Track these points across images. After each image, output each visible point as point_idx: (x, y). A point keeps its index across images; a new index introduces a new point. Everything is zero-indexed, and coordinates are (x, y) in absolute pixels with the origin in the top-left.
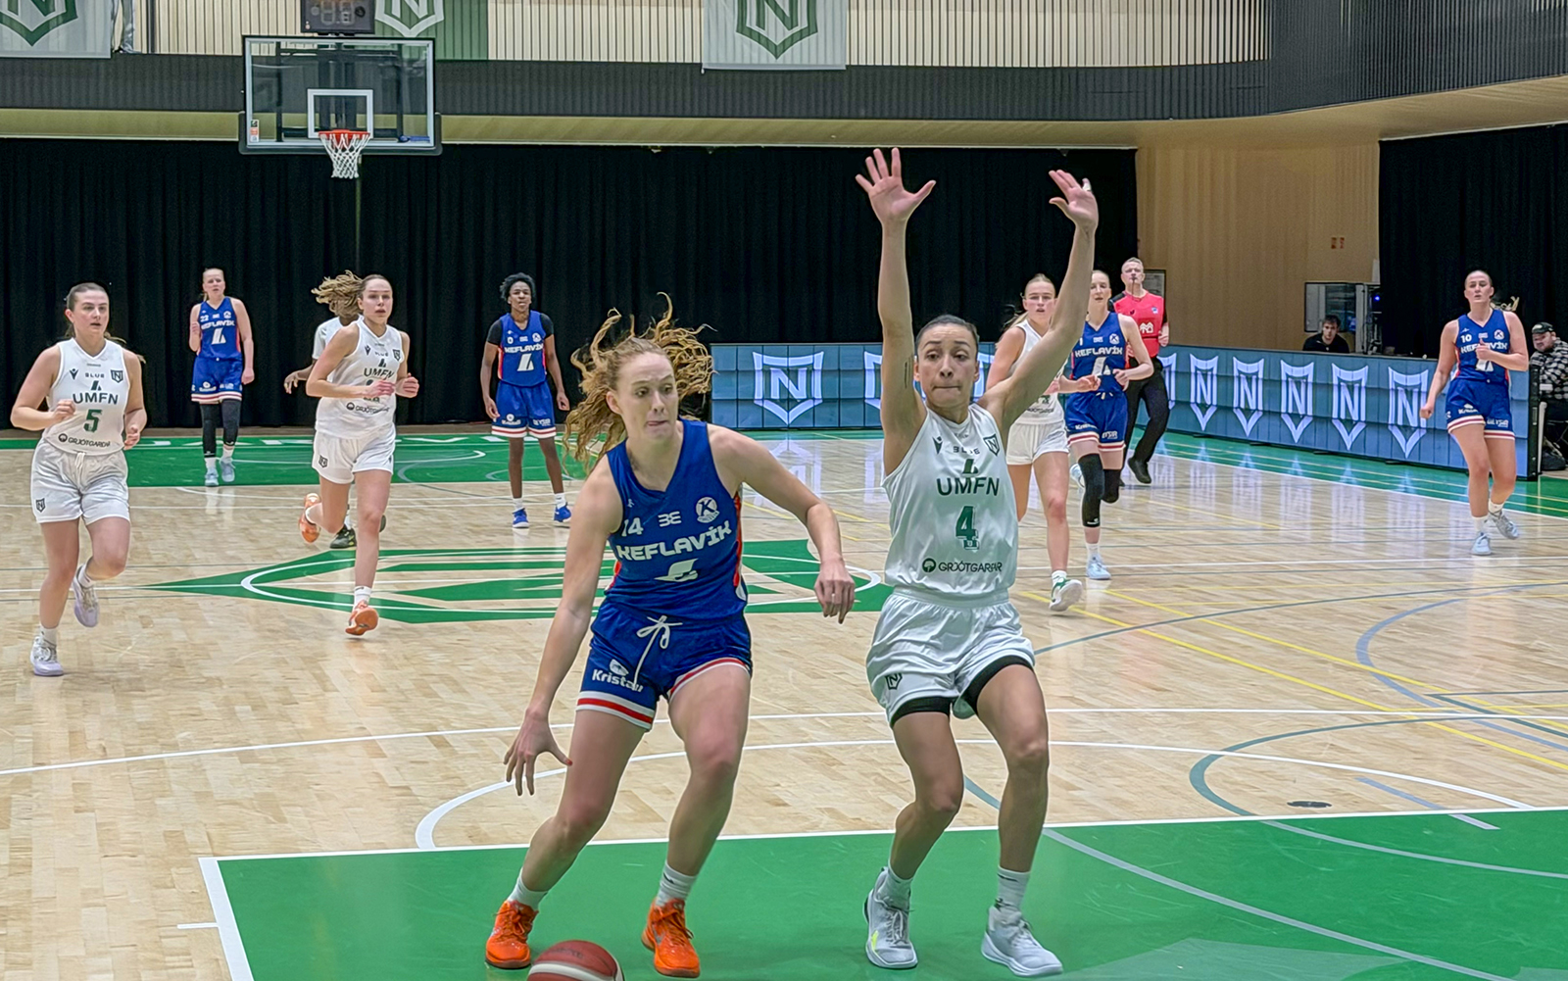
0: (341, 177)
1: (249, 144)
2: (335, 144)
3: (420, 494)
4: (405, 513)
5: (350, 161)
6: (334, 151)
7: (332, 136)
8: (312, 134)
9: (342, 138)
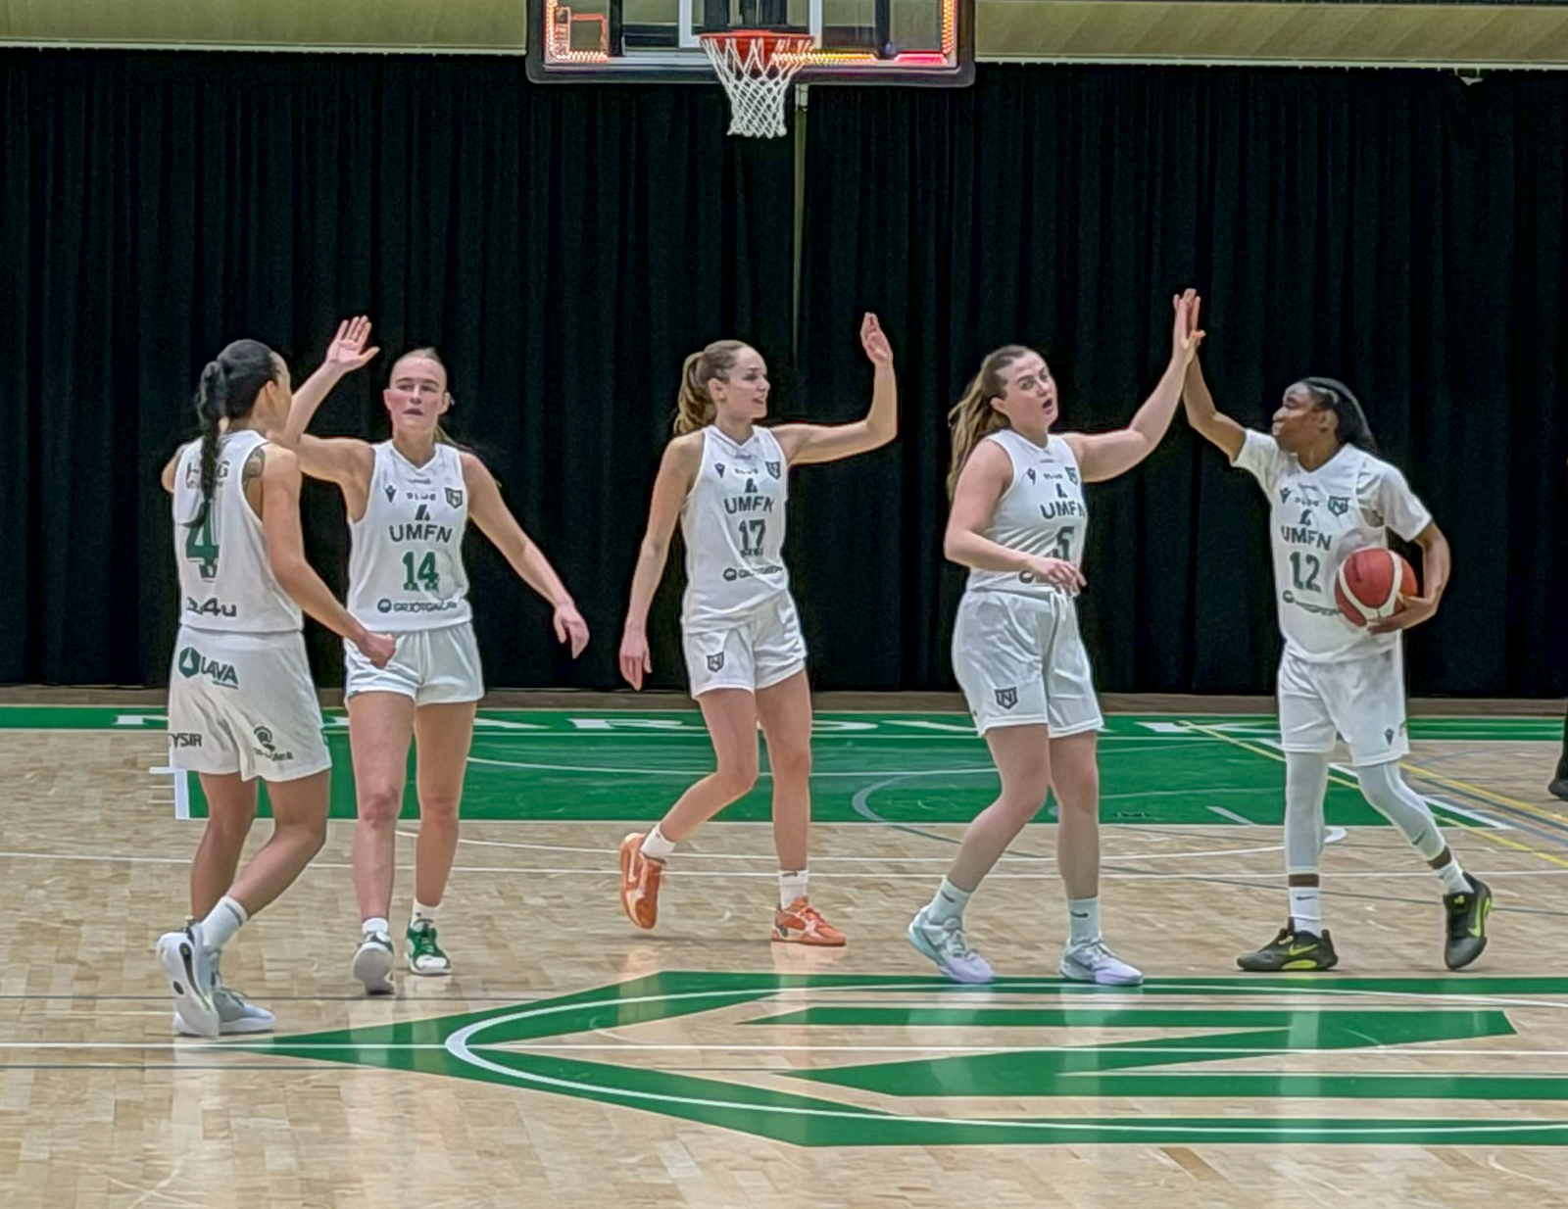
0: (748, 134)
1: (548, 60)
2: (737, 59)
3: (890, 848)
4: (849, 892)
5: (769, 101)
6: (732, 77)
7: (731, 44)
8: (687, 39)
9: (753, 49)
